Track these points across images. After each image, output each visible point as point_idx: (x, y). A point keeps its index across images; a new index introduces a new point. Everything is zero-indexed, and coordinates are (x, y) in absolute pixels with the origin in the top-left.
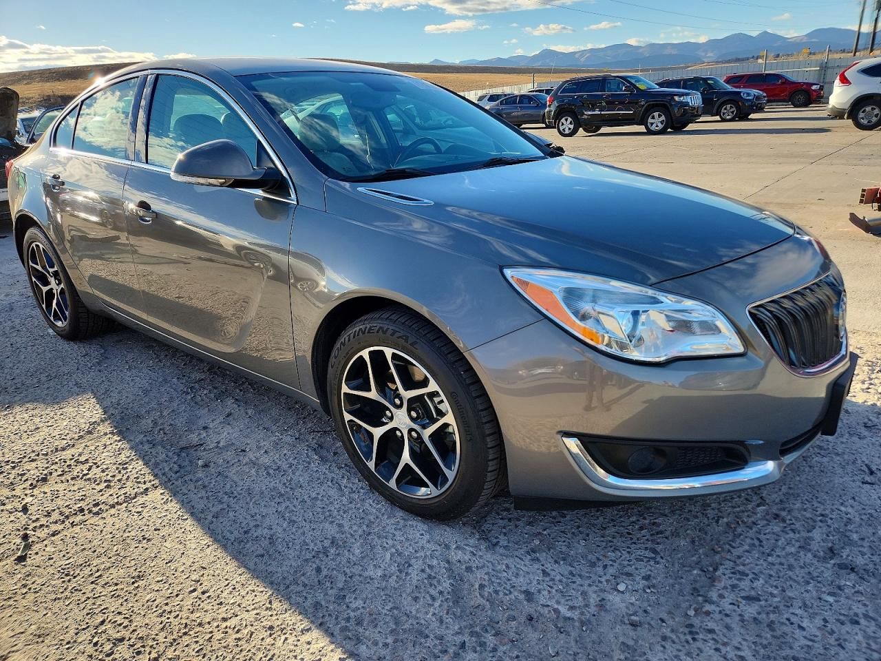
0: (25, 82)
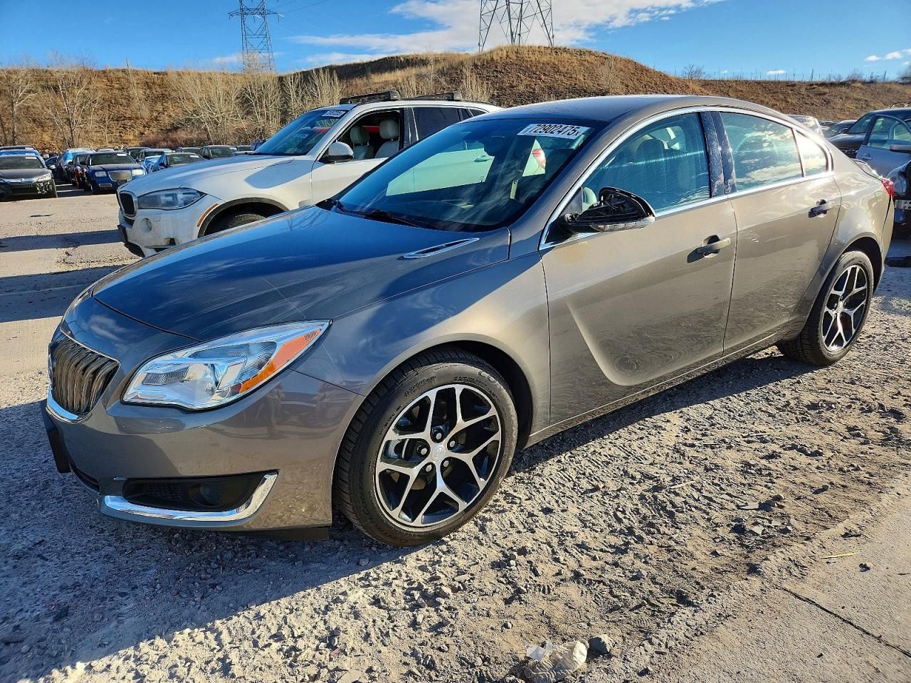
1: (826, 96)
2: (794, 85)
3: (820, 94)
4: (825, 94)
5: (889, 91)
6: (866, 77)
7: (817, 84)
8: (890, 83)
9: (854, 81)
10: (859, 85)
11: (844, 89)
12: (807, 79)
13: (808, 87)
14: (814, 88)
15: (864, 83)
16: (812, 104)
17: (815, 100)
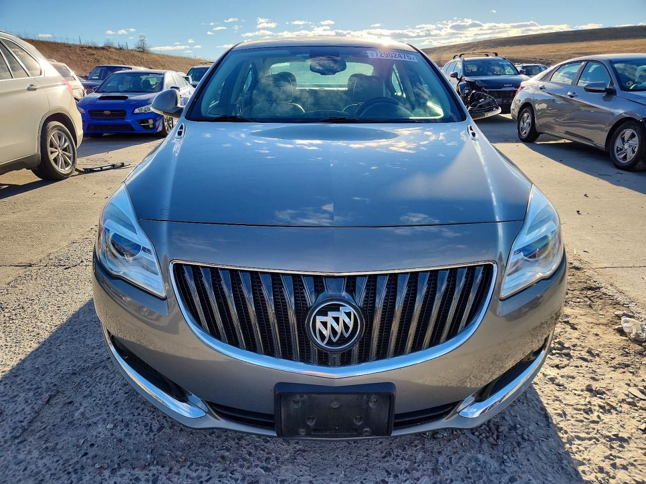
0: (473, 49)
1: (95, 56)
2: (70, 47)
3: (91, 55)
4: (94, 54)
5: (133, 55)
6: (116, 45)
7: (86, 47)
8: (132, 50)
9: (110, 47)
10: (114, 50)
11: (105, 52)
12: (77, 43)
13: (81, 49)
14: (85, 50)
15: (116, 49)
16: (88, 61)
17: (88, 58)
